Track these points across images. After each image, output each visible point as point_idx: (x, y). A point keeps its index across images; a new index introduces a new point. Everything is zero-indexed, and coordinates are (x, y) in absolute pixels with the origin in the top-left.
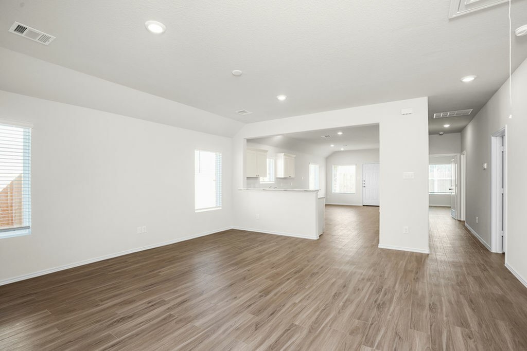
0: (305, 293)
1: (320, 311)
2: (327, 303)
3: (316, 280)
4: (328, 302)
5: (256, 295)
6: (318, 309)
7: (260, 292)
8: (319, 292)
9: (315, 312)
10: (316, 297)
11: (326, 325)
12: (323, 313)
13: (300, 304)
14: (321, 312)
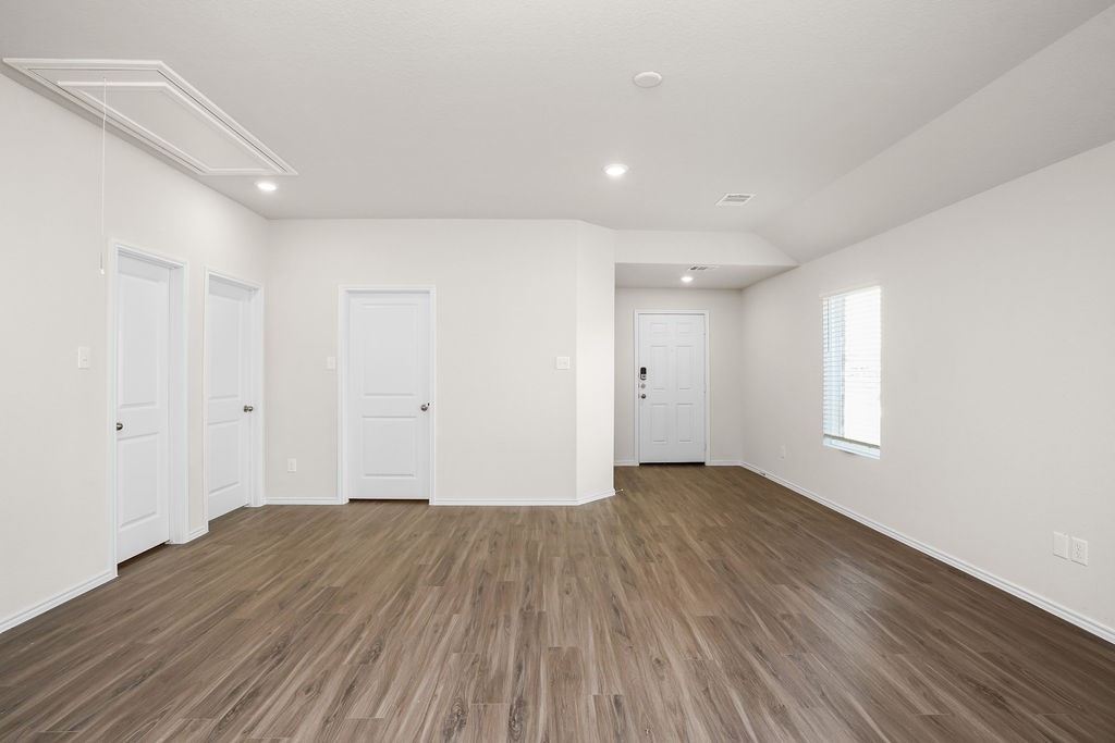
0: (451, 640)
1: (405, 613)
2: (396, 628)
3: (439, 691)
4: (393, 631)
5: (540, 606)
6: (410, 612)
7: (540, 614)
8: (419, 649)
9: (414, 608)
10: (420, 634)
11: (391, 597)
12: (400, 610)
13: (447, 612)
14: (403, 609)
